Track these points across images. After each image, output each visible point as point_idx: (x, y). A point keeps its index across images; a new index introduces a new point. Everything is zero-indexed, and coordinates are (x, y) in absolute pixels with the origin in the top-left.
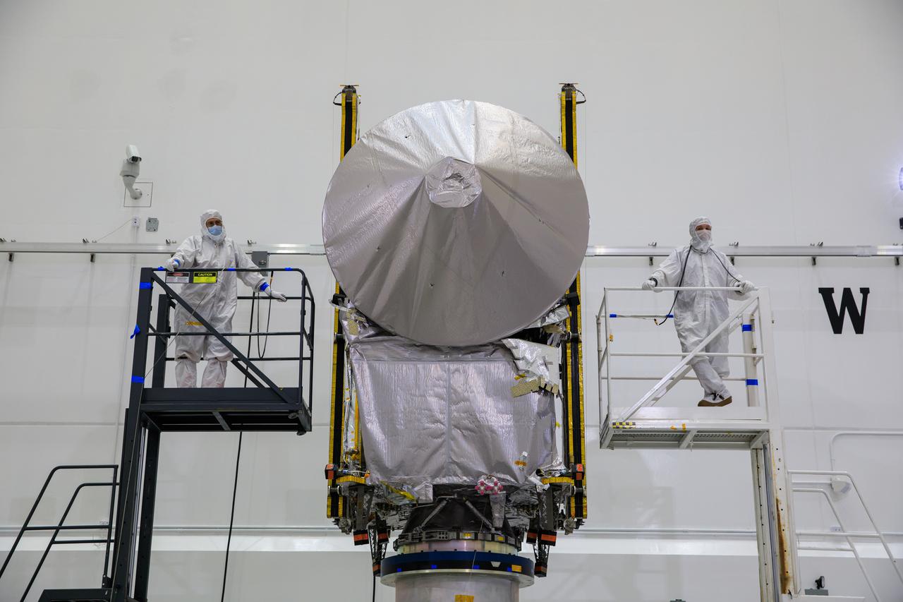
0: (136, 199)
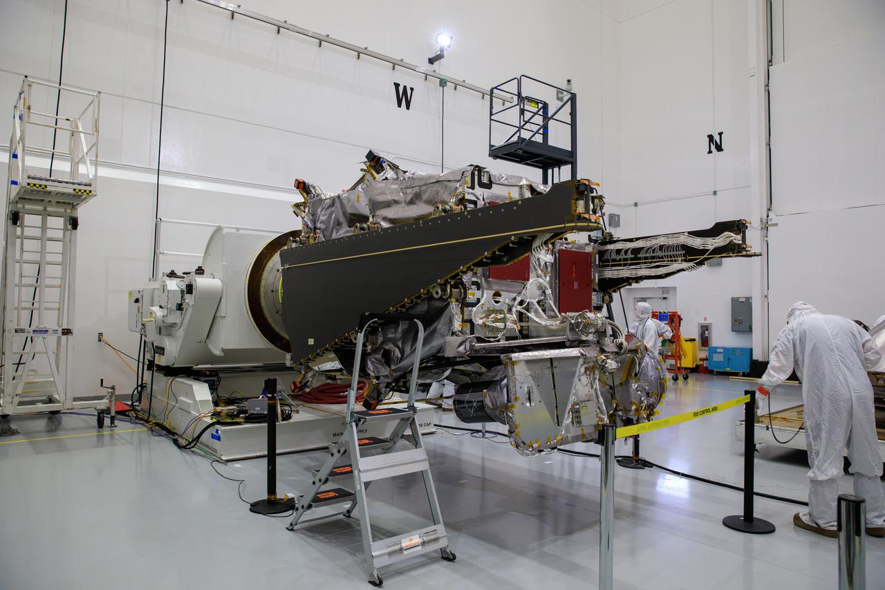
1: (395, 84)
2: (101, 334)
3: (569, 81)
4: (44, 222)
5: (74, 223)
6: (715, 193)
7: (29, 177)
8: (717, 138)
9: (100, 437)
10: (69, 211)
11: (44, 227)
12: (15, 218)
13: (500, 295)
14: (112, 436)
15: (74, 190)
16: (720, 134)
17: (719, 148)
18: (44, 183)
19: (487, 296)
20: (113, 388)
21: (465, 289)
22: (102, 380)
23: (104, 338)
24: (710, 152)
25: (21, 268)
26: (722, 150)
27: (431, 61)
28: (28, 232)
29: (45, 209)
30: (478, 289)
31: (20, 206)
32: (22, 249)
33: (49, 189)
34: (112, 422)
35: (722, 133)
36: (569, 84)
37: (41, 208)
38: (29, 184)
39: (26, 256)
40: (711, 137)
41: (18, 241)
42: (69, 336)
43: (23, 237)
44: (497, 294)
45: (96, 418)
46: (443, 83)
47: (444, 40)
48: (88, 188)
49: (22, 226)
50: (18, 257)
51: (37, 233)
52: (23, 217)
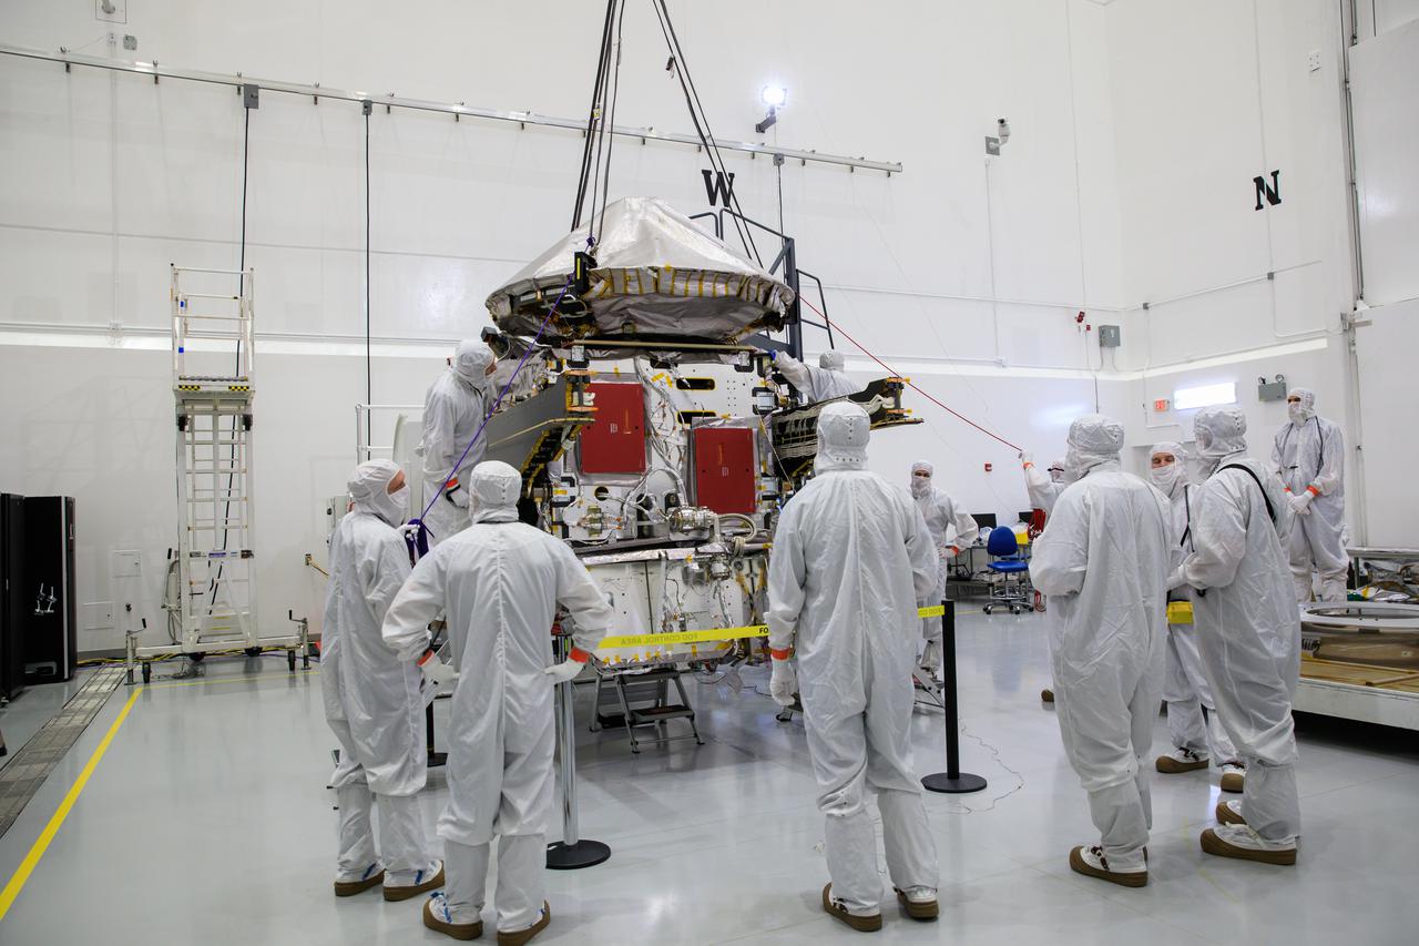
0: (109, 12)
1: (704, 172)
2: (308, 556)
3: (1002, 121)
4: (215, 423)
5: (247, 422)
6: (1271, 276)
7: (180, 379)
8: (1269, 181)
9: (292, 680)
10: (243, 407)
11: (215, 430)
12: (182, 422)
13: (606, 491)
14: (306, 679)
15: (230, 388)
16: (1275, 174)
17: (1274, 199)
18: (196, 383)
19: (586, 493)
20: (304, 621)
21: (550, 488)
22: (291, 612)
23: (314, 560)
24: (1259, 207)
25: (193, 480)
26: (1279, 201)
27: (761, 128)
28: (199, 437)
29: (215, 409)
30: (572, 485)
31: (188, 407)
32: (194, 458)
33: (202, 389)
34: (306, 664)
35: (1277, 172)
36: (1003, 126)
37: (211, 407)
38: (180, 387)
39: (199, 466)
40: (1259, 182)
41: (189, 448)
42: (250, 559)
43: (194, 443)
44: (602, 490)
45: (287, 659)
46: (779, 159)
47: (773, 95)
48: (245, 384)
49: (192, 430)
50: (189, 467)
51: (209, 437)
52: (192, 420)
